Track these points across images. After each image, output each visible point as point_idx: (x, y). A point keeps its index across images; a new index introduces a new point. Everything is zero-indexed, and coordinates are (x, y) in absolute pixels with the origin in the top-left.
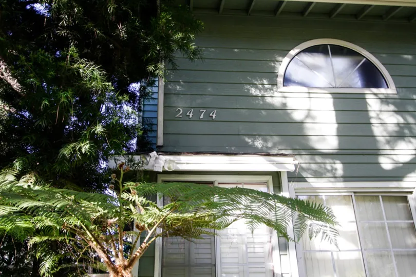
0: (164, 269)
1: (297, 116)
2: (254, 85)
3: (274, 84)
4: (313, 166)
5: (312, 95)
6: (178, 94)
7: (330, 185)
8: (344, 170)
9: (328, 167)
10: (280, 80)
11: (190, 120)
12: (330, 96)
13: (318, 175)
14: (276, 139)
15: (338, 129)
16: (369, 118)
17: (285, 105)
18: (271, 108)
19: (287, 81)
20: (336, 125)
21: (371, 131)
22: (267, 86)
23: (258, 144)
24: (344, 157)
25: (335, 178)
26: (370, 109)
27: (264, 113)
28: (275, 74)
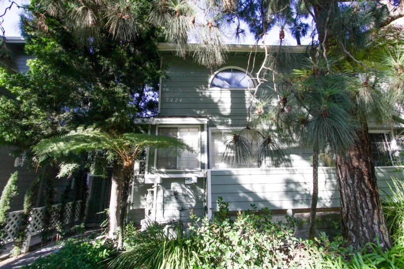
0: (159, 160)
1: (216, 101)
2: (198, 88)
3: (207, 87)
4: (220, 121)
5: (222, 91)
6: (167, 92)
7: (225, 128)
8: (232, 122)
9: (225, 121)
10: (209, 85)
11: (171, 103)
12: (229, 91)
13: (221, 124)
14: (206, 110)
15: (231, 106)
16: (245, 101)
17: (210, 96)
18: (204, 97)
19: (213, 85)
20: (231, 104)
21: (245, 106)
22: (203, 88)
23: (198, 112)
24: (232, 117)
25: (228, 125)
26: (246, 97)
27: (201, 99)
28: (207, 83)
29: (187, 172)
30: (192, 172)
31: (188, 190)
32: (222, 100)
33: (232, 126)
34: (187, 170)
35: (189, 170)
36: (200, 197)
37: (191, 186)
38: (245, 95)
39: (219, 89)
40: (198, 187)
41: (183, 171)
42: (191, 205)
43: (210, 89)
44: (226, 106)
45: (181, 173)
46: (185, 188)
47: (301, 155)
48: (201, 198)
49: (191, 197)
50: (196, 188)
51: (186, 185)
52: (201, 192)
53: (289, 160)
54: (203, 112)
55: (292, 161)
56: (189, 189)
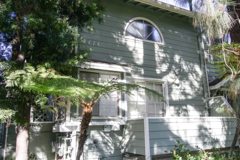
1: (131, 49)
2: (115, 33)
3: (122, 34)
5: (136, 41)
8: (144, 72)
9: (139, 71)
10: (124, 33)
12: (142, 42)
13: (136, 73)
14: (122, 57)
16: (155, 53)
17: (126, 43)
18: (121, 44)
19: (128, 33)
21: (155, 59)
22: (119, 35)
23: (115, 59)
24: (145, 68)
25: (141, 75)
26: (155, 50)
27: (118, 46)
28: (123, 30)
29: (109, 120)
30: (114, 120)
31: (106, 137)
32: (136, 49)
33: (144, 76)
34: (110, 118)
35: (112, 118)
36: (118, 144)
37: (110, 134)
38: (154, 48)
39: (133, 38)
40: (116, 135)
41: (106, 118)
42: (110, 152)
43: (126, 37)
44: (139, 56)
45: (104, 120)
46: (104, 135)
47: (194, 106)
48: (119, 146)
49: (110, 144)
50: (114, 136)
51: (105, 133)
52: (119, 139)
53: (186, 110)
54: (119, 59)
55: (188, 111)
56: (108, 136)
